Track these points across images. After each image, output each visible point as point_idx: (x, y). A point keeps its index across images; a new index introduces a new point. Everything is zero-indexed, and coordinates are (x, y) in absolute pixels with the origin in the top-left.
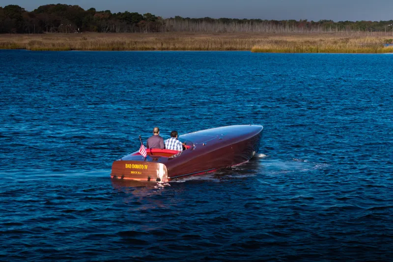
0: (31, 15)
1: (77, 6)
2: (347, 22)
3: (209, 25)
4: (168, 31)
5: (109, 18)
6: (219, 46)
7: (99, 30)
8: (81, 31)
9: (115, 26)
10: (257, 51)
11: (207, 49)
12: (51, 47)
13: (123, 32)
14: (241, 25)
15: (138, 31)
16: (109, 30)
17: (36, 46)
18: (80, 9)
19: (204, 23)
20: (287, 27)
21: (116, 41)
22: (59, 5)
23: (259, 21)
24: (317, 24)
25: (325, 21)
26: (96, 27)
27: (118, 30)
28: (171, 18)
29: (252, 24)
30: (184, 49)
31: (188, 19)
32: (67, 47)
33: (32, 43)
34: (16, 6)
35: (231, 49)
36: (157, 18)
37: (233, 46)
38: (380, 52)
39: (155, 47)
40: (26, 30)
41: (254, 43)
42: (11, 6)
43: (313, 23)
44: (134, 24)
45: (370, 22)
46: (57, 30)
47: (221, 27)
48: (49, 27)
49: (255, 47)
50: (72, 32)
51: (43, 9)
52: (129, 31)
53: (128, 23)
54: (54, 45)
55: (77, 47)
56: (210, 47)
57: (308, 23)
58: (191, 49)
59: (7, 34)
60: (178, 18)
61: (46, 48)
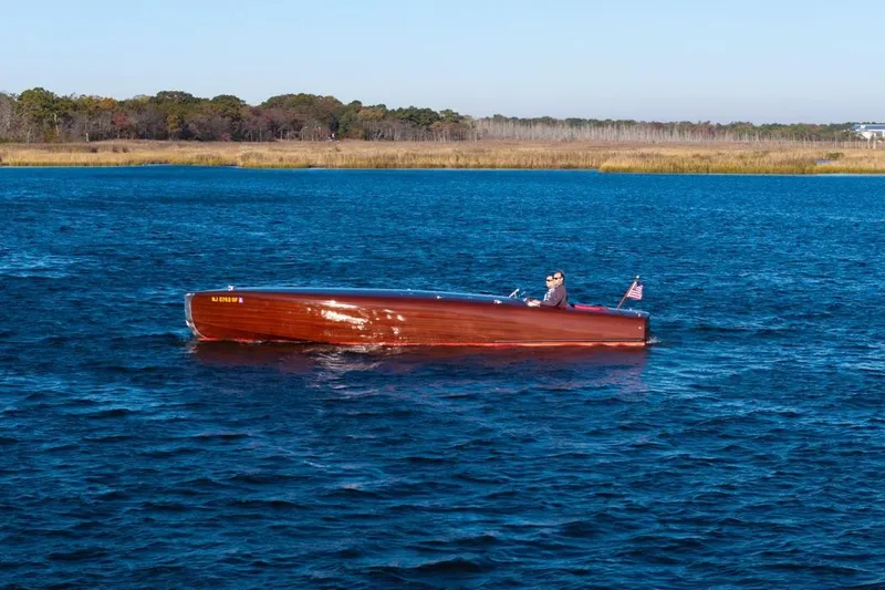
0: (256, 111)
1: (332, 98)
2: (775, 125)
3: (548, 130)
4: (479, 139)
5: (384, 117)
6: (550, 162)
7: (367, 137)
8: (338, 137)
9: (393, 131)
10: (607, 170)
11: (531, 167)
12: (275, 162)
13: (405, 140)
14: (600, 129)
15: (431, 139)
16: (382, 136)
17: (253, 161)
18: (337, 101)
19: (539, 128)
20: (676, 132)
22: (301, 94)
23: (630, 123)
24: (725, 128)
25: (741, 123)
26: (361, 132)
27: (397, 136)
28: (487, 119)
29: (618, 127)
30: (493, 166)
31: (514, 119)
32: (304, 162)
33: (244, 157)
34: (231, 97)
35: (569, 167)
36: (462, 118)
37: (573, 163)
38: (811, 172)
39: (446, 163)
40: (246, 136)
41: (606, 158)
42: (223, 97)
43: (719, 127)
44: (425, 127)
45: (814, 126)
46: (297, 136)
47: (567, 132)
48: (285, 131)
49: (609, 164)
50: (321, 139)
51: (276, 102)
52: (416, 138)
53: (413, 126)
54: (281, 160)
55: (319, 163)
56: (535, 164)
57: (712, 126)
58: (504, 167)
59: (214, 142)
60: (498, 119)
61: (270, 163)
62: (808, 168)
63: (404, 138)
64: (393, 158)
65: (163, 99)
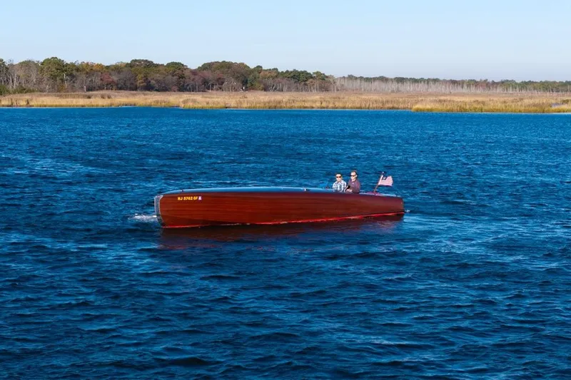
0: (194, 72)
1: (243, 64)
2: (530, 81)
3: (383, 85)
4: (338, 90)
5: (276, 76)
6: (381, 105)
7: (265, 89)
8: (247, 89)
9: (283, 85)
10: (417, 110)
11: (368, 108)
12: (205, 105)
13: (291, 91)
14: (417, 84)
15: (307, 91)
16: (275, 89)
17: (190, 105)
18: (246, 66)
19: (376, 83)
20: (465, 87)
21: (272, 99)
22: (224, 62)
23: (436, 81)
24: (497, 83)
25: (508, 81)
26: (262, 86)
27: (285, 89)
28: (344, 77)
29: (428, 83)
30: (344, 108)
31: (361, 78)
32: (223, 105)
33: (185, 102)
34: (179, 63)
35: (393, 108)
36: (327, 77)
37: (396, 105)
38: (548, 111)
39: (314, 106)
40: (188, 88)
41: (417, 102)
42: (173, 63)
43: (494, 83)
44: (303, 83)
45: (555, 82)
46: (220, 88)
47: (395, 86)
48: (213, 85)
49: (418, 106)
50: (236, 90)
51: (207, 67)
52: (297, 90)
53: (295, 82)
54: (208, 103)
55: (232, 105)
56: (371, 106)
57: (489, 83)
58: (351, 108)
59: (167, 92)
60: (351, 77)
61: (200, 106)
62: (546, 109)
63: (289, 89)
64: (280, 102)
65: (134, 64)
